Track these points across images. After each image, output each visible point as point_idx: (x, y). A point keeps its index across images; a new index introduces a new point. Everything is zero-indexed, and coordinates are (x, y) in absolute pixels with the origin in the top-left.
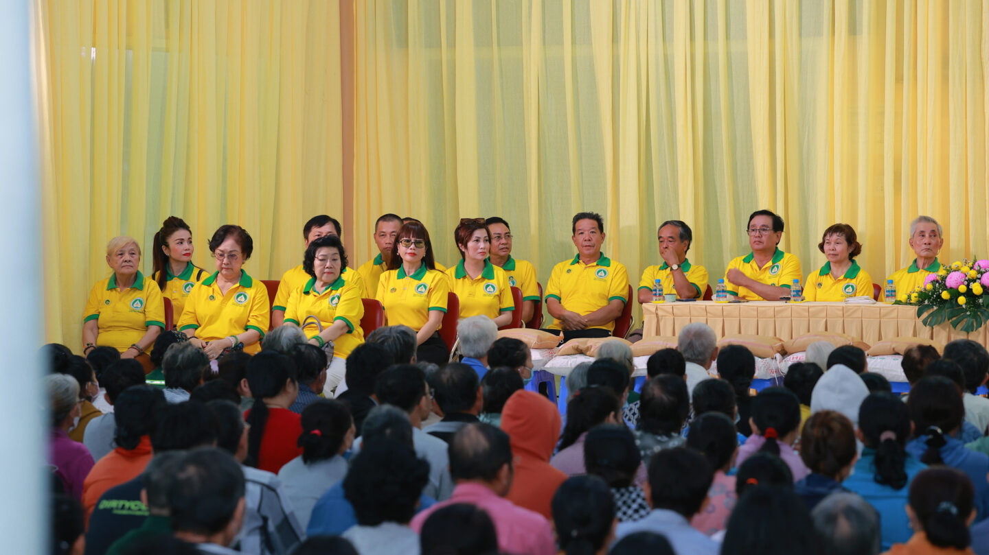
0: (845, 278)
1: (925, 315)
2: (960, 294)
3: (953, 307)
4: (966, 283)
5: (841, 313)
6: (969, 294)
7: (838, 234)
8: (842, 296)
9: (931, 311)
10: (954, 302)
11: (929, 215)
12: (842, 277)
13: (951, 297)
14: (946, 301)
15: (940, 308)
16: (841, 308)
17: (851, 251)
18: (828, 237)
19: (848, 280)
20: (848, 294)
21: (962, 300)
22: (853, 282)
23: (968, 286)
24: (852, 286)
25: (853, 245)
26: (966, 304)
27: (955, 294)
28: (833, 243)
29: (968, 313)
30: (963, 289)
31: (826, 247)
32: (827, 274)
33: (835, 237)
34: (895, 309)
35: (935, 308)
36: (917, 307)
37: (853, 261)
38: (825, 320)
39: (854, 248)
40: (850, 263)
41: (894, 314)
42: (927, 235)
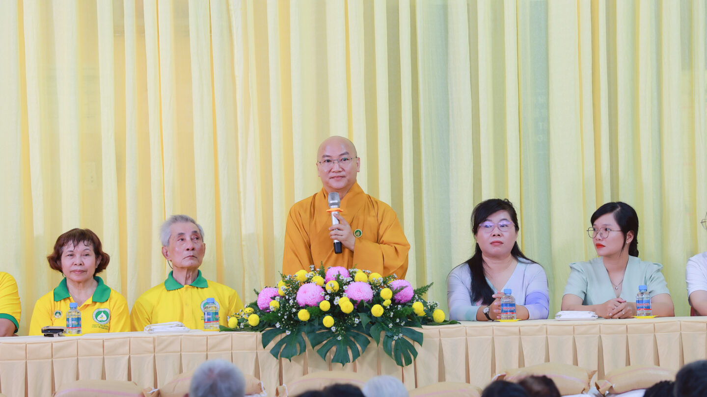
0: (95, 302)
1: (272, 345)
2: (325, 313)
3: (313, 331)
4: (328, 297)
5: (152, 346)
6: (335, 311)
7: (86, 242)
9: (284, 335)
10: (316, 324)
12: (89, 301)
13: (311, 316)
14: (304, 323)
15: (292, 331)
16: (151, 339)
18: (69, 248)
19: (98, 304)
20: (102, 323)
21: (328, 321)
22: (105, 306)
23: (331, 301)
24: (105, 312)
25: (100, 258)
26: (335, 325)
27: (317, 314)
28: (78, 256)
29: (340, 338)
30: (325, 306)
32: (65, 299)
33: (82, 246)
34: (229, 336)
35: (288, 333)
36: (259, 335)
37: (98, 280)
38: (127, 357)
40: (95, 283)
41: (228, 344)
42: (188, 238)
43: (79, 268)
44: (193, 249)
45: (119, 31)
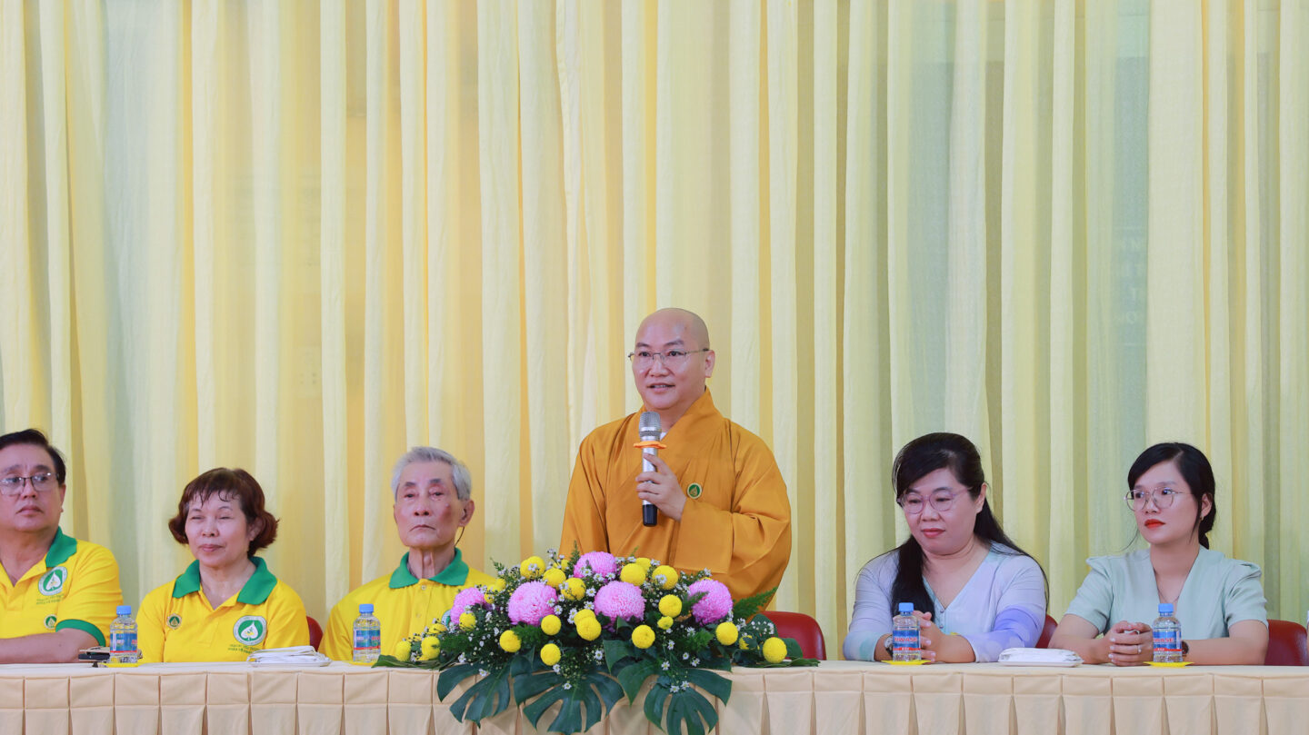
0: (241, 603)
1: (457, 693)
2: (546, 639)
3: (526, 672)
4: (559, 610)
5: (244, 690)
6: (567, 636)
7: (223, 494)
8: (233, 648)
9: (471, 682)
10: (531, 659)
11: (433, 443)
12: (231, 601)
13: (522, 644)
14: (510, 655)
15: (493, 672)
16: (245, 677)
17: (253, 534)
18: (196, 504)
19: (247, 607)
20: (248, 643)
21: (551, 653)
22: (260, 613)
23: (564, 617)
24: (257, 623)
25: (259, 522)
26: (560, 663)
27: (534, 638)
28: (210, 519)
29: (567, 686)
30: (551, 624)
31: (191, 528)
32: (191, 594)
33: (216, 501)
34: (382, 677)
35: (483, 674)
36: (436, 673)
37: (258, 563)
38: (202, 708)
39: (262, 529)
40: (251, 568)
41: (380, 691)
42: (422, 492)
43: (209, 541)
44: (426, 514)
45: (356, 109)
